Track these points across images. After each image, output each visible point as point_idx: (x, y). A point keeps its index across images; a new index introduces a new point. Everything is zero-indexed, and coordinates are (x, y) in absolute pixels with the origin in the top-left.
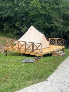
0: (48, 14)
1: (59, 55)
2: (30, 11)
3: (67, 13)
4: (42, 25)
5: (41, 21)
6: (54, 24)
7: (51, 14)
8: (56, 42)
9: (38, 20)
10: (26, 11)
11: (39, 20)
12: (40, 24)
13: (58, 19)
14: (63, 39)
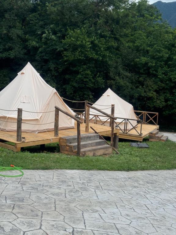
0: (102, 59)
1: (161, 139)
2: (66, 50)
3: (138, 60)
4: (90, 80)
5: (89, 72)
6: (114, 80)
7: (108, 59)
8: (144, 117)
9: (82, 71)
10: (56, 49)
11: (85, 70)
12: (87, 78)
13: (122, 71)
14: (157, 113)
